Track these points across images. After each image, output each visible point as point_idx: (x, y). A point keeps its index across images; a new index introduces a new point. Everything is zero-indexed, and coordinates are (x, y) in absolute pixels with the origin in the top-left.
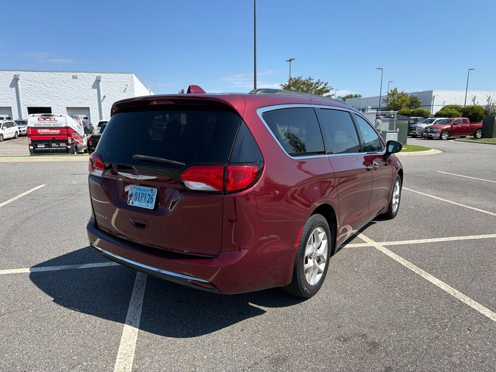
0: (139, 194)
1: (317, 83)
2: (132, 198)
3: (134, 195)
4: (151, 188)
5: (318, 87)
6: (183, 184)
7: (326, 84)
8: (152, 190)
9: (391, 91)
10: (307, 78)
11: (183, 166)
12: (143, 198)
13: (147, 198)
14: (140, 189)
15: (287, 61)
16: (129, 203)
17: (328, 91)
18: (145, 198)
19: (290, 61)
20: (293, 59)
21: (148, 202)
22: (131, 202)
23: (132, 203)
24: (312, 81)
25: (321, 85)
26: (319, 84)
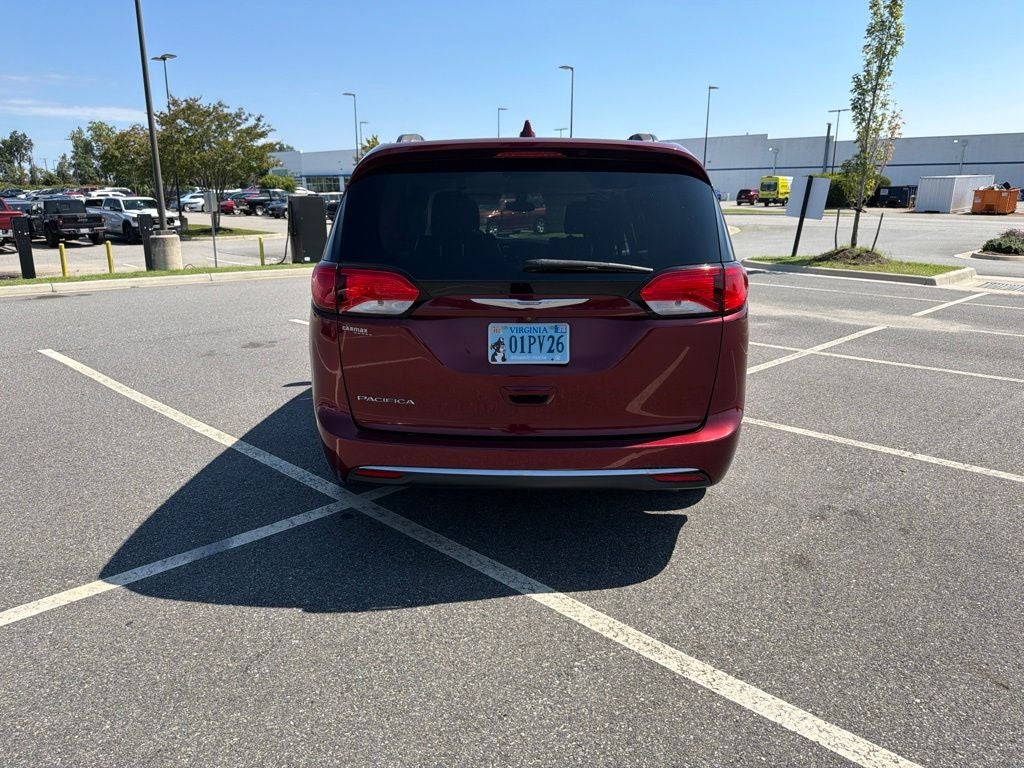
0: (522, 338)
1: (238, 116)
2: (501, 350)
3: (507, 342)
4: (554, 325)
5: (239, 124)
6: (647, 307)
7: (259, 120)
8: (556, 329)
9: (369, 142)
10: (214, 103)
11: (649, 272)
12: (536, 346)
13: (547, 345)
14: (521, 330)
15: (156, 58)
16: (494, 359)
17: (263, 135)
18: (541, 345)
19: (164, 58)
20: (172, 56)
21: (550, 351)
22: (499, 358)
23: (504, 359)
24: (226, 111)
25: (247, 120)
26: (244, 117)
